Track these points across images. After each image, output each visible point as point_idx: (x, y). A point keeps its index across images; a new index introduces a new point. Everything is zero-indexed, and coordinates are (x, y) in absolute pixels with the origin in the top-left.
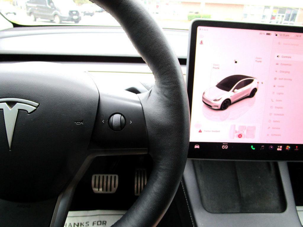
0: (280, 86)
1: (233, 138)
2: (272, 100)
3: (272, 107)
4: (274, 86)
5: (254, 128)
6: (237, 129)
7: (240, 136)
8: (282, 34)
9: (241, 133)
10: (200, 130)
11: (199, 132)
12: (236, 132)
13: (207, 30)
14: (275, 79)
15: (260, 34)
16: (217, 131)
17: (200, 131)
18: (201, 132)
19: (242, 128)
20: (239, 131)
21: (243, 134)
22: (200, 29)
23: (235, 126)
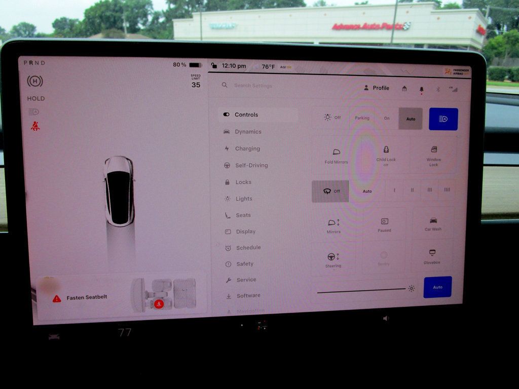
0: (241, 183)
1: (143, 311)
2: (227, 216)
3: (229, 232)
4: (227, 183)
5: (192, 283)
6: (149, 288)
7: (159, 304)
8: (229, 63)
9: (160, 295)
10: (57, 296)
11: (55, 301)
12: (148, 296)
13: (43, 63)
14: (227, 166)
15: (175, 65)
16: (99, 297)
17: (57, 300)
18: (59, 301)
19: (162, 284)
20: (154, 293)
21: (165, 298)
22: (25, 62)
23: (142, 280)
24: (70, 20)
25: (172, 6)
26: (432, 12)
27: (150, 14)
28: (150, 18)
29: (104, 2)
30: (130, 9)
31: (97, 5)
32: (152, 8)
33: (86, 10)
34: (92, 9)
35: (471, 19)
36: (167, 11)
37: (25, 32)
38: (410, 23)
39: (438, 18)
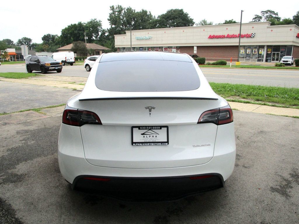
24: (52, 36)
25: (113, 26)
26: (267, 27)
27: (100, 31)
28: (100, 33)
29: (73, 25)
30: (88, 29)
31: (69, 26)
32: (101, 28)
33: (63, 30)
34: (66, 29)
35: (291, 31)
36: (110, 29)
37: (25, 43)
38: (255, 33)
39: (272, 31)
